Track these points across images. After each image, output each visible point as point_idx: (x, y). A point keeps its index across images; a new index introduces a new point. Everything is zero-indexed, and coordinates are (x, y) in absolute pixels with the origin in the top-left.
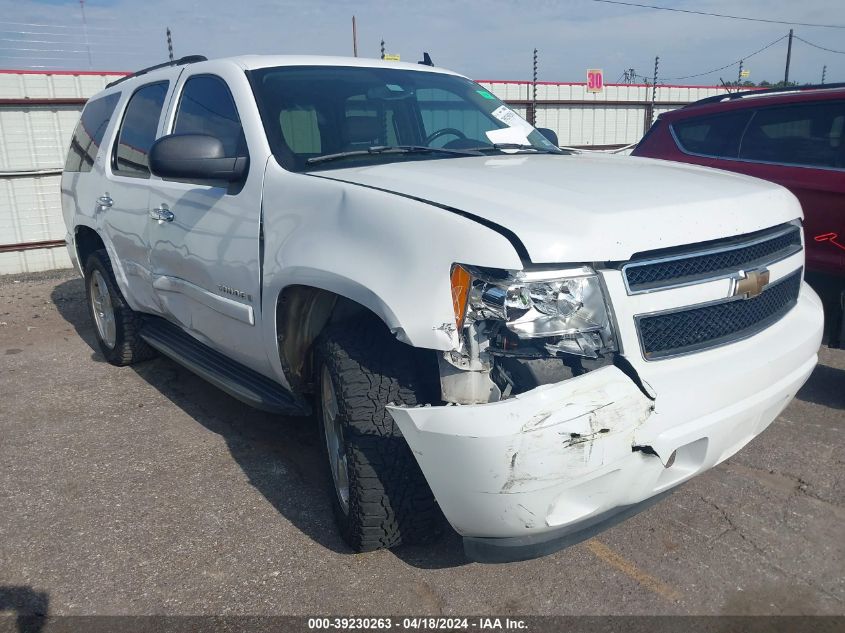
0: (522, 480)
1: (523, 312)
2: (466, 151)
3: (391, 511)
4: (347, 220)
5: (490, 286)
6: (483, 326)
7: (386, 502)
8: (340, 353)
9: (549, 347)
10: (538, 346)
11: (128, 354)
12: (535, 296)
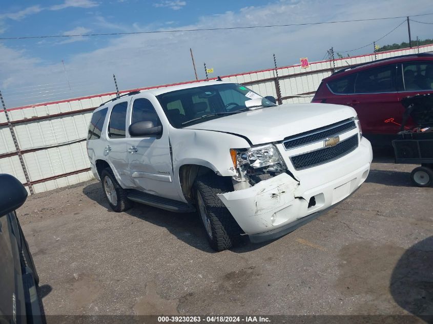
0: (261, 210)
1: (255, 161)
2: (235, 112)
3: (225, 232)
4: (197, 141)
5: (243, 154)
6: (243, 167)
7: (223, 229)
8: (202, 184)
9: (264, 170)
10: (261, 170)
11: (123, 206)
12: (258, 155)
